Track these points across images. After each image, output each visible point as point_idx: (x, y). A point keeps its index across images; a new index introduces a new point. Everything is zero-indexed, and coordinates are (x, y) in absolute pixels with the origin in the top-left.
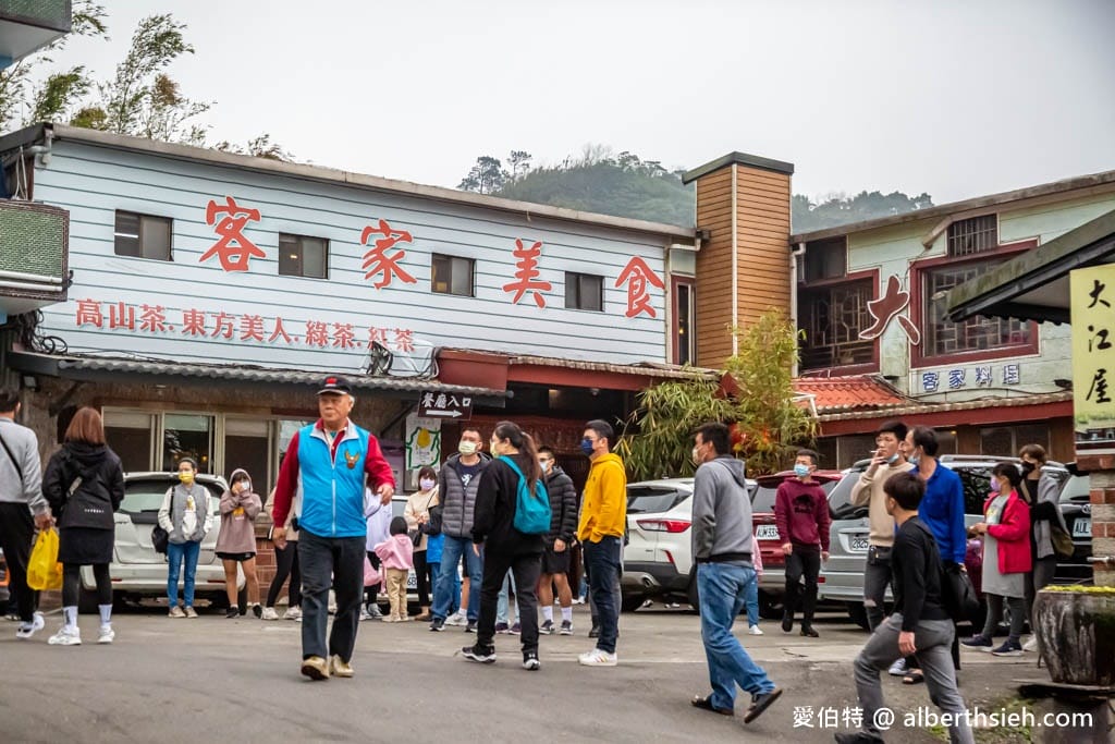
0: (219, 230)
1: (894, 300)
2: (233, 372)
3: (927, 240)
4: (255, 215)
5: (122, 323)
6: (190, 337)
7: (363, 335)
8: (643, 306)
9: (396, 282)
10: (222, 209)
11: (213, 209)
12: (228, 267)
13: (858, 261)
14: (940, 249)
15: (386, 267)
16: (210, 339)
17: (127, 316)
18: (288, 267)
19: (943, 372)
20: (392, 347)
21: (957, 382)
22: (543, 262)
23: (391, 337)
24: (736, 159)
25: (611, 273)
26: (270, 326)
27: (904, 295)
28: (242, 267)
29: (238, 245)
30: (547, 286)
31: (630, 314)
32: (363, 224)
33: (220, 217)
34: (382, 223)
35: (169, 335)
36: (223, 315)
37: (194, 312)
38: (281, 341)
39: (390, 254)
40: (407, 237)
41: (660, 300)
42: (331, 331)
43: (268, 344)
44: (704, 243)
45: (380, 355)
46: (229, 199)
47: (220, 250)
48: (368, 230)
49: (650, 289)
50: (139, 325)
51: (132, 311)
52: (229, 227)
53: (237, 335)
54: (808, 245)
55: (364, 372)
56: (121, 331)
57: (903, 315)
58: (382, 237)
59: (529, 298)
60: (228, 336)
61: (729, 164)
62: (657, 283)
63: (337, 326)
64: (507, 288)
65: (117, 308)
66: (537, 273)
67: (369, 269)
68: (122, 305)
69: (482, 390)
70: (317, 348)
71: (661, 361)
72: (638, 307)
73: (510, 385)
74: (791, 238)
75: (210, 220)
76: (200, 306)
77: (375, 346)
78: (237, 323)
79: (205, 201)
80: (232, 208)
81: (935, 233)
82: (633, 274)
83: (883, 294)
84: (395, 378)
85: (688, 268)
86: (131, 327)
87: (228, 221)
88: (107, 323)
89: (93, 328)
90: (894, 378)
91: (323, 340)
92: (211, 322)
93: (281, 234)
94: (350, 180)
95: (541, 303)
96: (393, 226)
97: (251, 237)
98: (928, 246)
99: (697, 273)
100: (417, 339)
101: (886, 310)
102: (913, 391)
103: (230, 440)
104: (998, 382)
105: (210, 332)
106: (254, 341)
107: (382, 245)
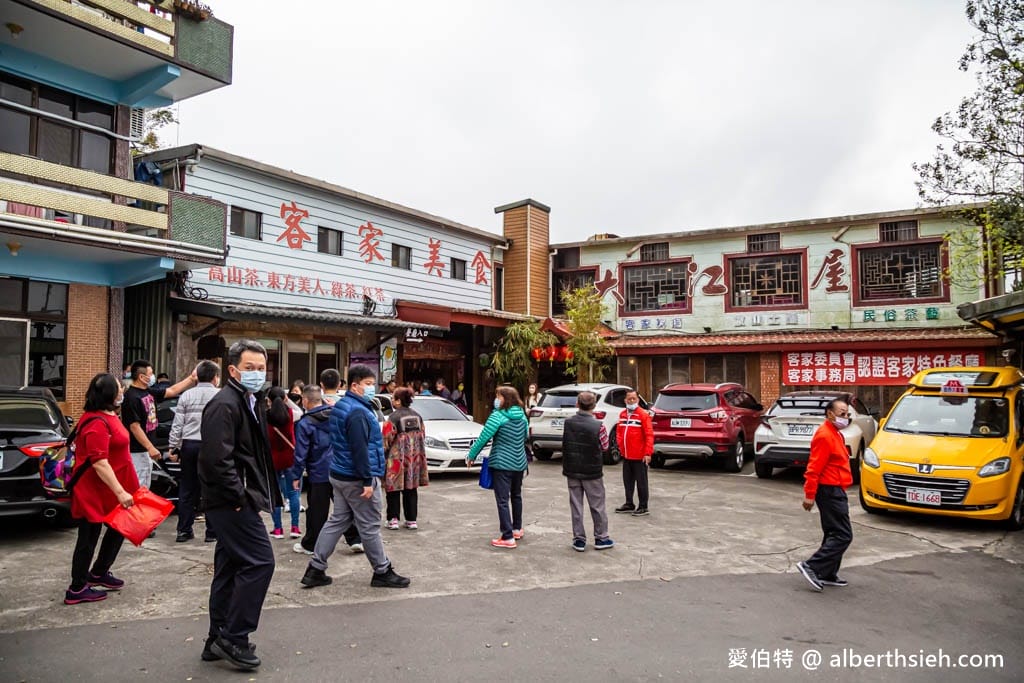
0: (288, 222)
1: (609, 282)
2: (295, 313)
3: (629, 252)
4: (306, 214)
5: (235, 280)
6: (271, 290)
7: (360, 291)
8: (482, 279)
9: (375, 260)
10: (289, 209)
11: (284, 208)
12: (292, 246)
13: (586, 261)
14: (636, 257)
15: (371, 251)
16: (282, 291)
17: (237, 275)
18: (323, 248)
19: (638, 321)
20: (374, 298)
21: (645, 325)
22: (441, 252)
23: (374, 292)
24: (529, 202)
25: (470, 259)
26: (313, 284)
27: (615, 280)
28: (299, 246)
29: (297, 232)
30: (442, 265)
31: (478, 282)
32: (359, 224)
33: (288, 214)
34: (369, 224)
35: (260, 288)
36: (289, 276)
37: (274, 273)
38: (319, 294)
39: (372, 243)
40: (380, 233)
41: (489, 275)
42: (344, 288)
43: (312, 295)
44: (510, 245)
45: (369, 303)
46: (293, 203)
47: (287, 235)
48: (362, 228)
49: (486, 269)
50: (244, 281)
51: (240, 271)
52: (293, 220)
53: (297, 289)
54: (559, 250)
55: (360, 313)
56: (234, 285)
57: (614, 290)
58: (368, 232)
59: (435, 272)
60: (292, 290)
61: (526, 205)
62: (488, 266)
63: (347, 285)
64: (426, 266)
65: (232, 269)
66: (438, 258)
67: (363, 251)
68: (234, 268)
69: (432, 326)
70: (337, 298)
71: (489, 308)
72: (480, 279)
73: (453, 325)
74: (549, 246)
75: (283, 216)
76: (278, 270)
77: (366, 297)
78: (297, 281)
79: (279, 203)
80: (294, 209)
81: (634, 249)
82: (478, 261)
83: (602, 278)
84: (375, 317)
85: (499, 258)
86: (240, 282)
87: (292, 216)
88: (226, 279)
89: (219, 283)
90: (608, 322)
91: (340, 293)
92: (283, 280)
93: (319, 227)
94: (359, 197)
95: (440, 275)
96: (375, 226)
97: (304, 228)
98: (629, 256)
99: (504, 262)
100: (385, 294)
101: (603, 287)
102: (620, 329)
103: (291, 355)
104: (669, 326)
105: (282, 287)
106: (305, 293)
107: (370, 237)
